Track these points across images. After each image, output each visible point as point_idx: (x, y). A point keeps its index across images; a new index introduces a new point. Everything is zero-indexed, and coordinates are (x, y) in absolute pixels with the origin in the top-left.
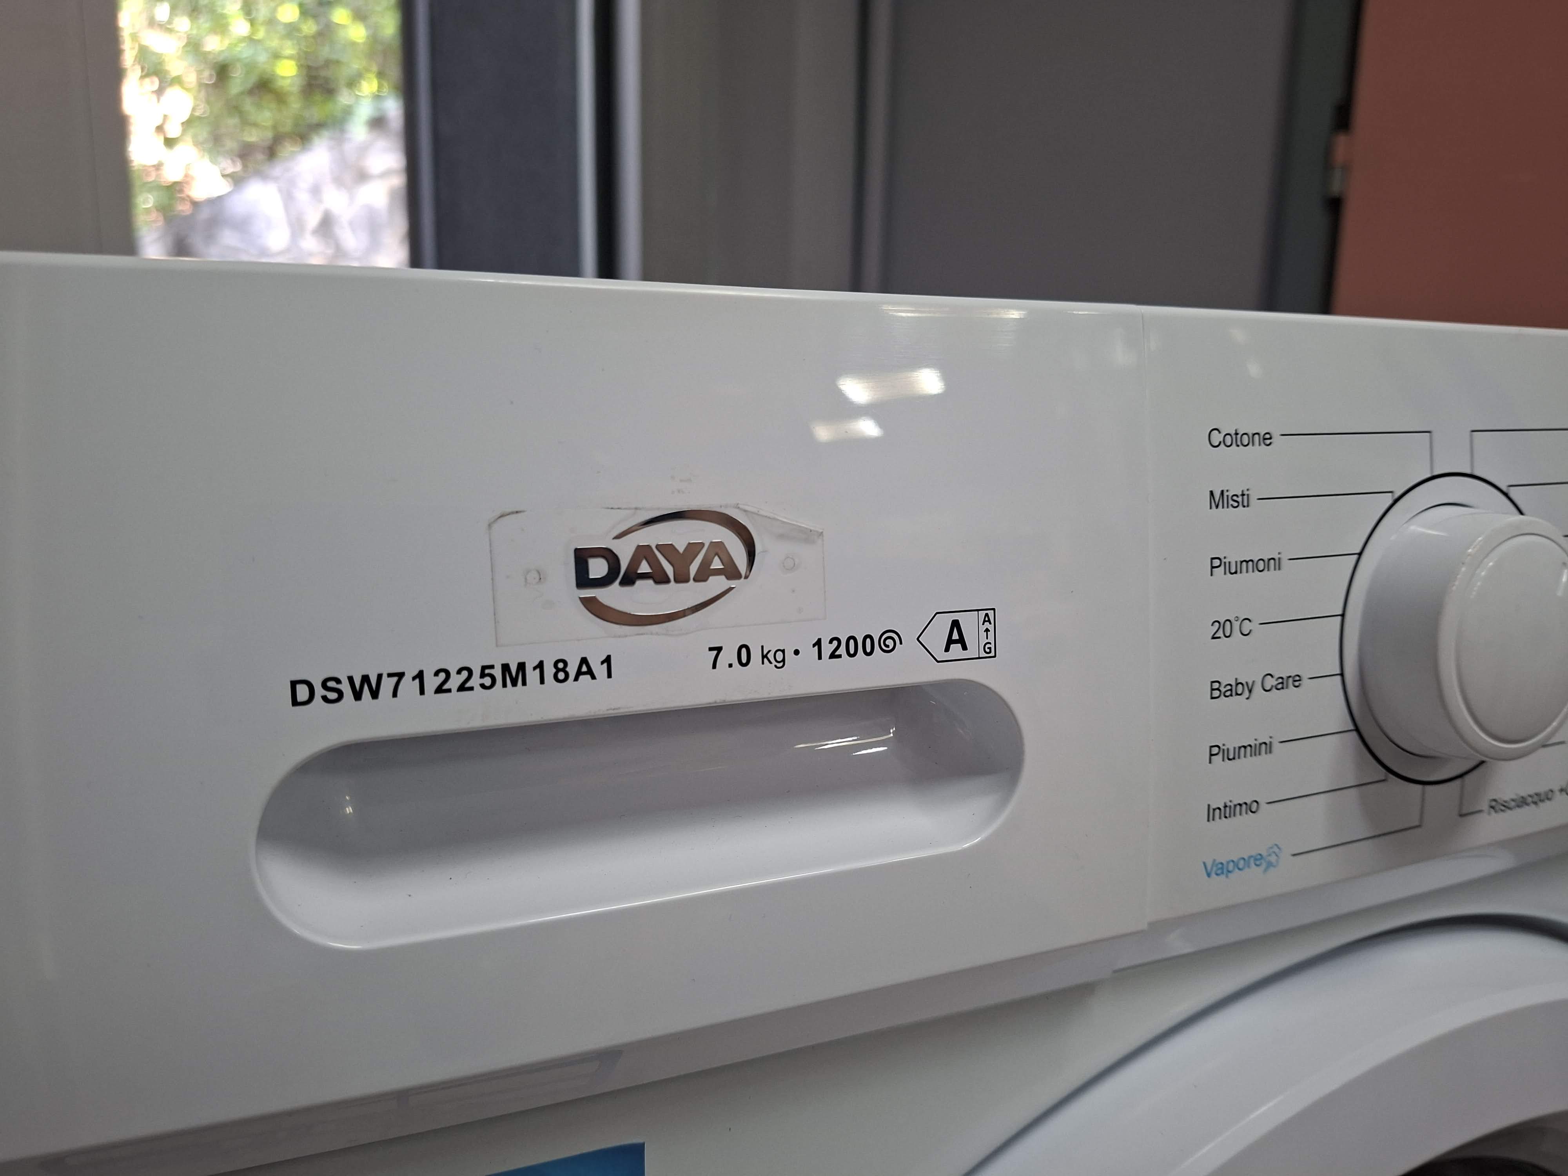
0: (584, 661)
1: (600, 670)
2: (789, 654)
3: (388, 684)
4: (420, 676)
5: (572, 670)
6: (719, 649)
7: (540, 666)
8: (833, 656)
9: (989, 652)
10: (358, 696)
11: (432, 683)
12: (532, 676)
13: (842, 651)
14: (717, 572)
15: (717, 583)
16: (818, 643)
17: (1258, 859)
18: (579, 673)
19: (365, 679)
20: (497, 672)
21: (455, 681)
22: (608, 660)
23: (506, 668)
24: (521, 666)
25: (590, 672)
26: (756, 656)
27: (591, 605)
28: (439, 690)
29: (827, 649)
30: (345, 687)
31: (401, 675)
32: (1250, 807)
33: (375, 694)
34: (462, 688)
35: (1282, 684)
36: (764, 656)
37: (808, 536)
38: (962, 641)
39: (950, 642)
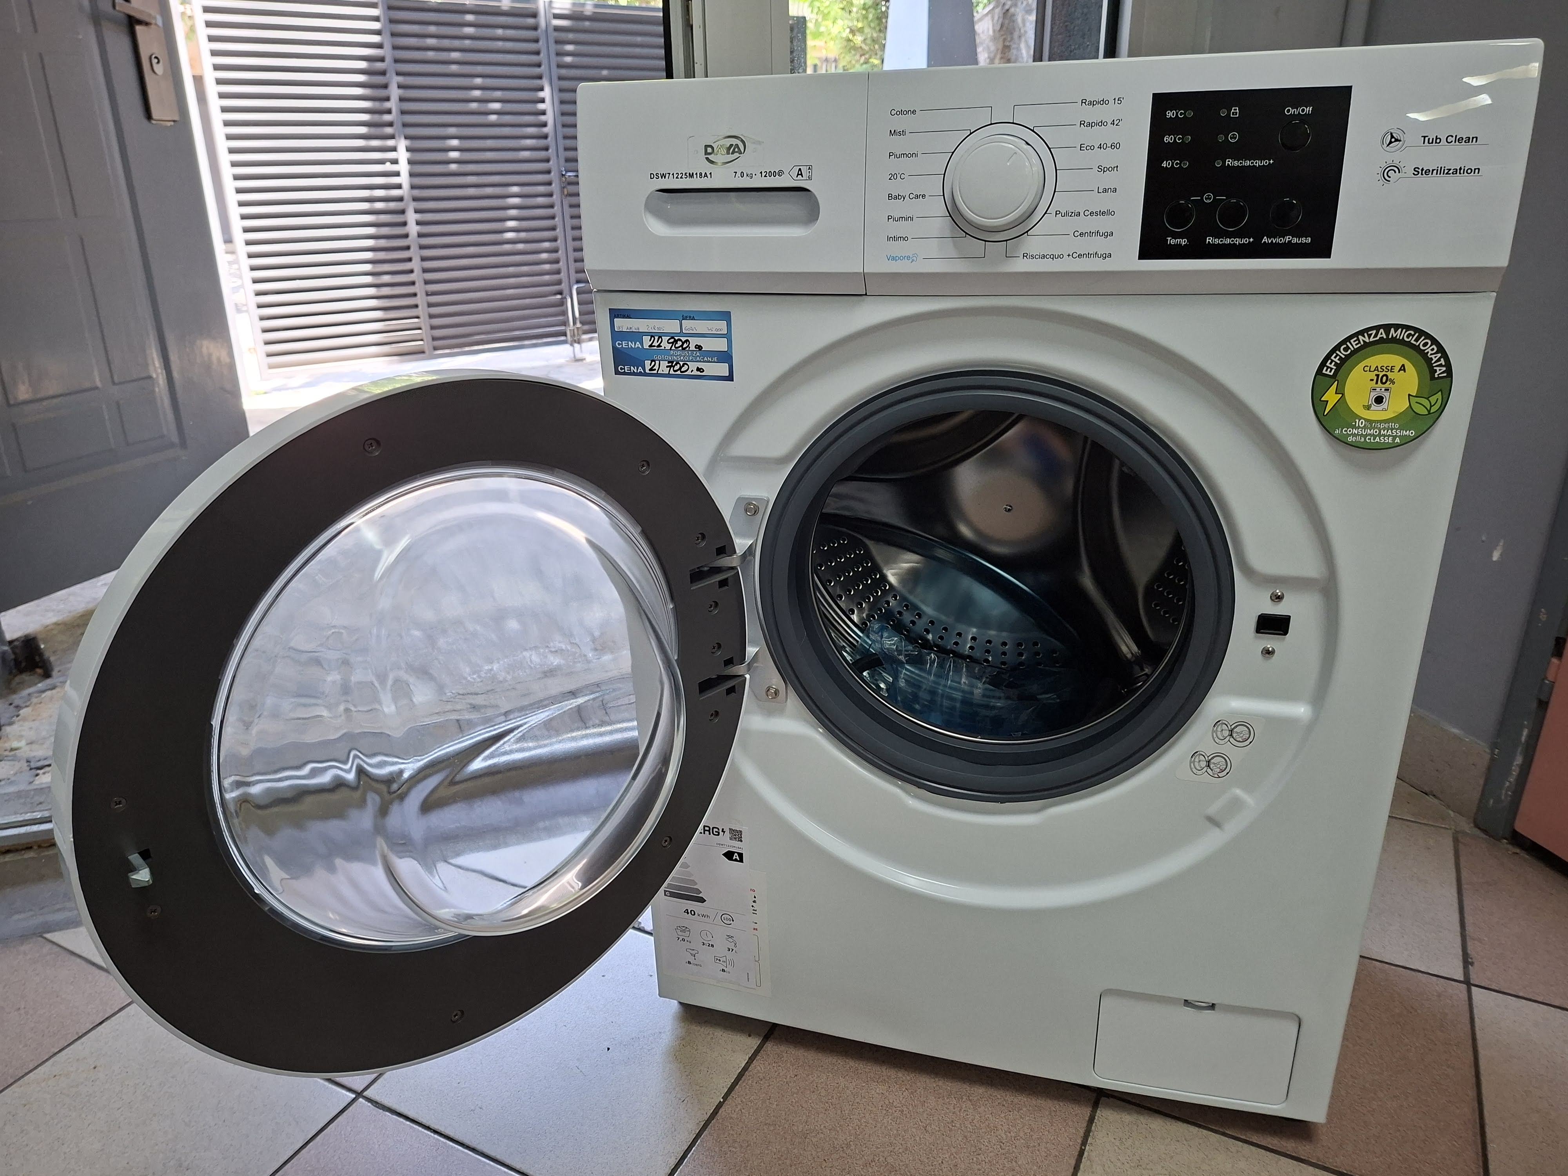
0: (706, 173)
1: (709, 176)
2: (754, 175)
3: (667, 175)
4: (673, 174)
5: (703, 175)
6: (736, 172)
7: (696, 174)
8: (765, 176)
9: (810, 178)
10: (662, 178)
11: (675, 176)
12: (695, 176)
13: (767, 175)
14: (737, 152)
15: (736, 155)
16: (761, 173)
17: (908, 258)
18: (705, 176)
19: (663, 174)
20: (688, 175)
21: (679, 177)
22: (711, 173)
23: (690, 173)
24: (693, 173)
25: (707, 176)
26: (745, 175)
27: (707, 159)
28: (677, 178)
29: (764, 174)
30: (660, 175)
31: (669, 174)
32: (905, 239)
33: (665, 178)
34: (681, 178)
35: (917, 197)
36: (747, 175)
37: (760, 143)
38: (801, 174)
39: (798, 174)
